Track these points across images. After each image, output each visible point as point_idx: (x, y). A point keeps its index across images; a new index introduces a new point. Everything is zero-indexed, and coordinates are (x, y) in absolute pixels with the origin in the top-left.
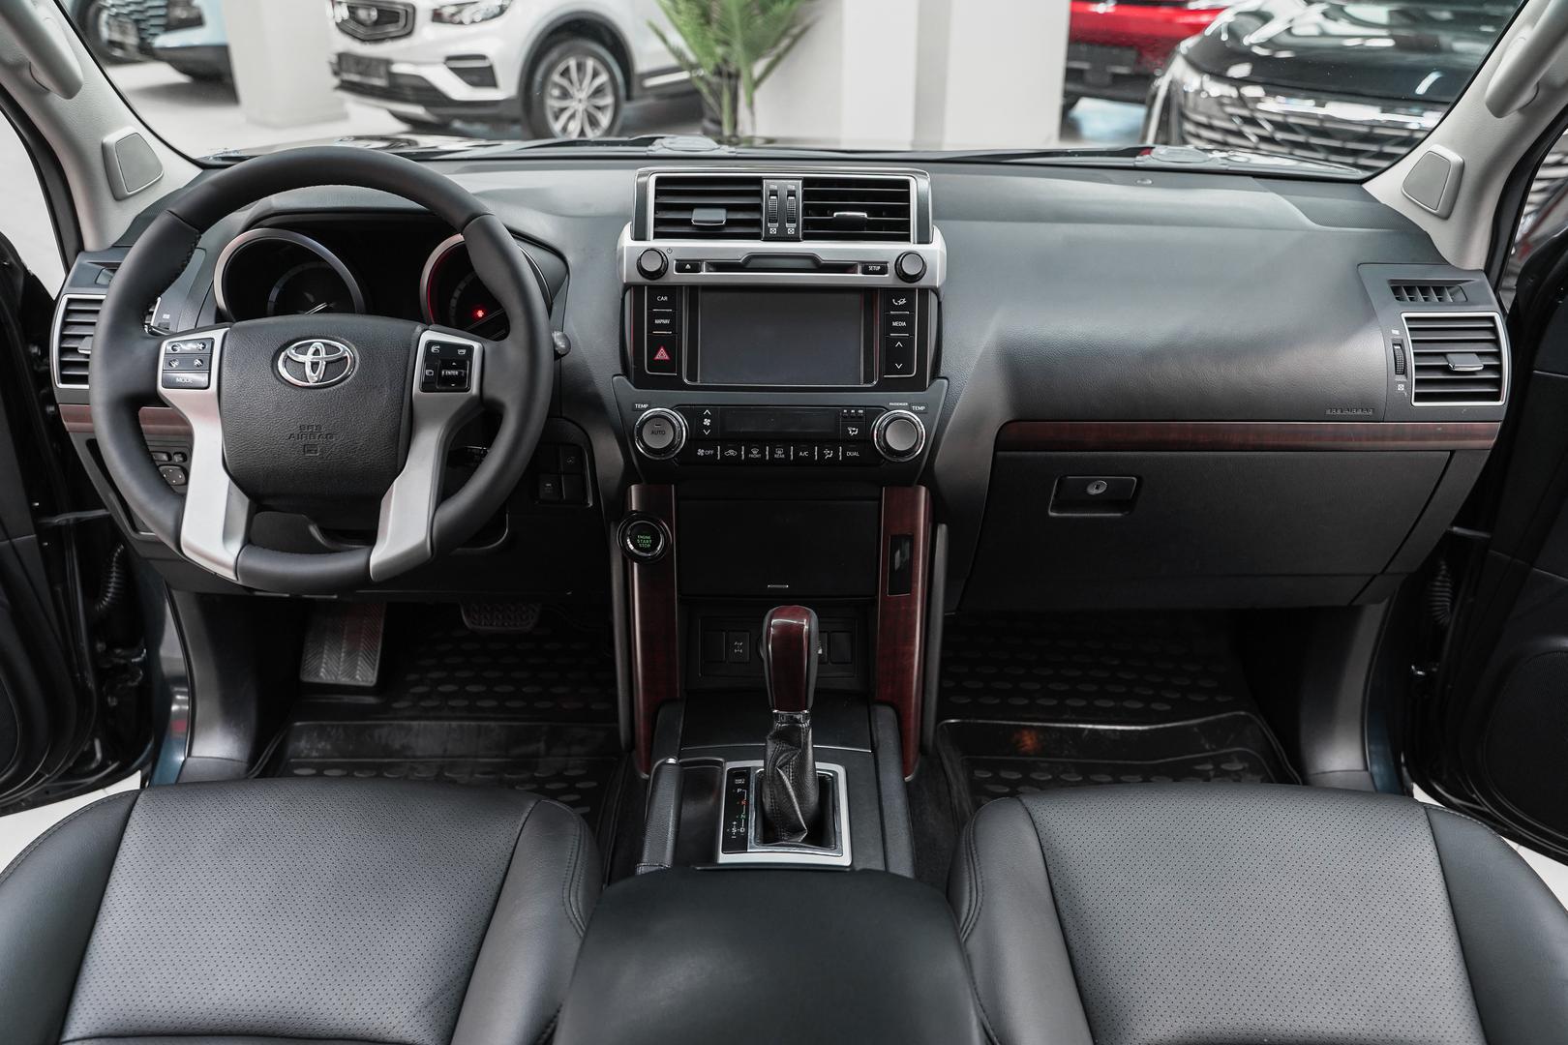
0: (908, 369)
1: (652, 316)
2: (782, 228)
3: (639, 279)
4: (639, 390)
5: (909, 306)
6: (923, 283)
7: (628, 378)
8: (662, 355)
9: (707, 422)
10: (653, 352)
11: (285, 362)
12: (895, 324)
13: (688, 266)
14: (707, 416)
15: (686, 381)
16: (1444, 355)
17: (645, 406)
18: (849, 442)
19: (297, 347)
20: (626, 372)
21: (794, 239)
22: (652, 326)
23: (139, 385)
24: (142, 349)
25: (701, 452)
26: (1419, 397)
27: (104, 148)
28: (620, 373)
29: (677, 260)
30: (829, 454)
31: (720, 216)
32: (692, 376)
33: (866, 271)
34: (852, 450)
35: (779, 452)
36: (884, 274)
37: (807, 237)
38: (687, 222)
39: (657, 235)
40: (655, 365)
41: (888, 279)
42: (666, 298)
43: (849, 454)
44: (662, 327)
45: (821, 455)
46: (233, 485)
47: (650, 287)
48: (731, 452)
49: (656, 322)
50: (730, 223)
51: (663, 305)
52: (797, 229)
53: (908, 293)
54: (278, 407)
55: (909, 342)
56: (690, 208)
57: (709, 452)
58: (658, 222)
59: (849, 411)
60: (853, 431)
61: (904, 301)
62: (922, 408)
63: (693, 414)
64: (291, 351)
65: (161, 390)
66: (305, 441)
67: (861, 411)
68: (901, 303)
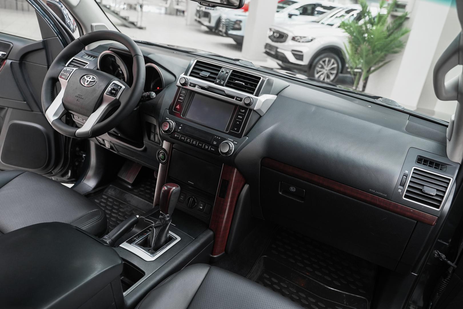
0: (238, 131)
1: (180, 96)
2: (220, 82)
3: (180, 85)
4: (169, 114)
5: (245, 113)
6: (251, 107)
7: (169, 111)
8: (178, 107)
9: (180, 128)
10: (176, 105)
11: (83, 79)
12: (239, 117)
13: (193, 85)
14: (181, 126)
15: (181, 116)
16: (423, 185)
17: (168, 119)
18: (213, 146)
19: (87, 76)
21: (222, 85)
22: (179, 99)
23: (55, 76)
24: (60, 68)
25: (176, 135)
26: (406, 196)
27: (92, 26)
28: (168, 109)
29: (191, 83)
30: (207, 147)
31: (208, 74)
32: (184, 115)
33: (236, 99)
34: (213, 148)
35: (195, 142)
36: (241, 101)
37: (227, 86)
38: (199, 74)
39: (190, 75)
40: (176, 109)
41: (241, 103)
42: (185, 92)
43: (212, 149)
44: (181, 99)
45: (205, 147)
46: (62, 104)
47: (182, 87)
48: (183, 138)
50: (209, 77)
51: (183, 94)
52: (224, 83)
53: (246, 109)
54: (76, 89)
55: (241, 123)
56: (202, 70)
57: (178, 136)
58: (192, 72)
59: (216, 137)
60: (215, 143)
61: (244, 111)
62: (236, 143)
63: (178, 124)
64: (85, 77)
65: (59, 78)
66: (78, 98)
67: (219, 138)
68: (243, 111)
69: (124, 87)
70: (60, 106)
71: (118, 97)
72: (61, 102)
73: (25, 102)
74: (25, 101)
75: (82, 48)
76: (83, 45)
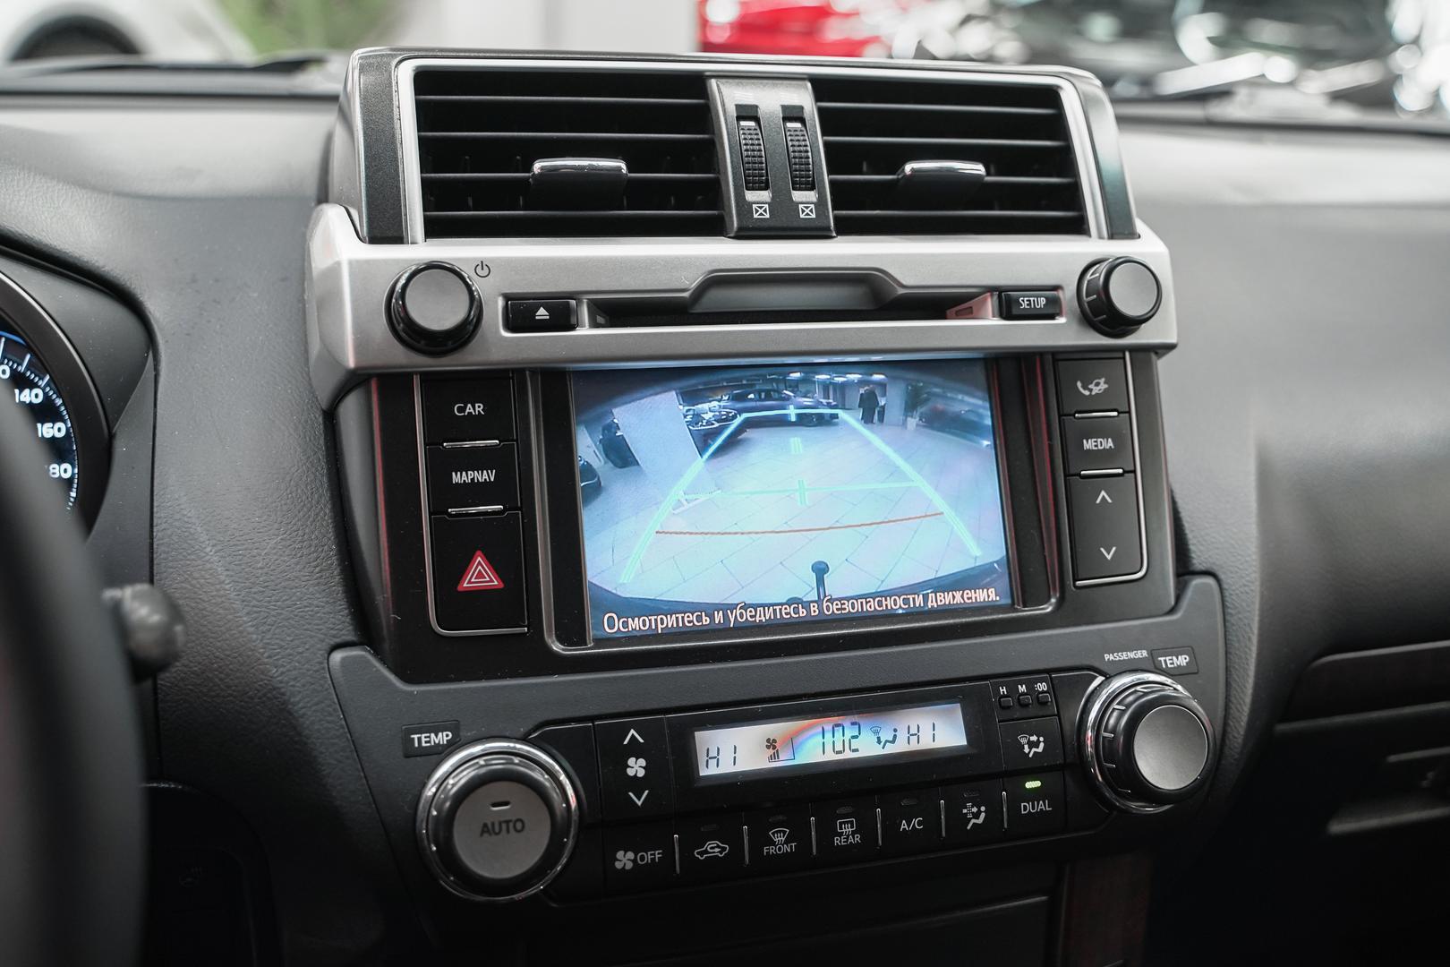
0: (1128, 559)
1: (442, 465)
2: (782, 204)
3: (398, 356)
4: (415, 689)
5: (1116, 397)
7: (377, 653)
8: (480, 575)
9: (636, 767)
10: (451, 569)
12: (1088, 445)
13: (542, 313)
14: (636, 751)
15: (557, 647)
17: (443, 738)
18: (1022, 776)
20: (366, 631)
21: (815, 232)
22: (444, 494)
25: (624, 859)
28: (351, 637)
29: (507, 297)
30: (976, 816)
32: (572, 629)
34: (1033, 798)
35: (847, 829)
36: (1055, 315)
38: (517, 191)
39: (435, 229)
40: (460, 607)
41: (1063, 332)
42: (479, 408)
43: (1027, 807)
44: (476, 493)
45: (958, 820)
47: (429, 379)
48: (713, 848)
49: (457, 478)
50: (643, 191)
51: (475, 427)
52: (820, 204)
53: (1110, 363)
57: (648, 857)
59: (1013, 690)
61: (1103, 386)
62: (1183, 660)
67: (1042, 687)
68: (1096, 390)
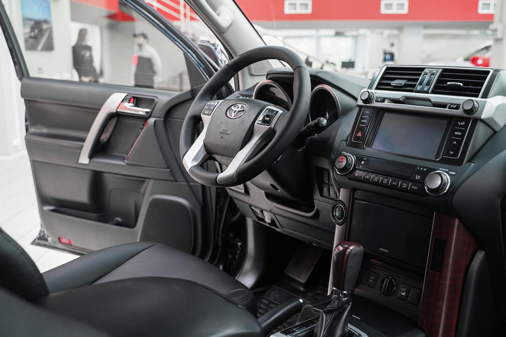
0: (455, 155)
1: (362, 119)
2: (423, 88)
4: (347, 147)
5: (466, 126)
6: (475, 115)
7: (346, 142)
8: (359, 134)
9: (363, 163)
10: (357, 133)
11: (230, 110)
12: (456, 133)
13: (379, 100)
14: (364, 161)
15: (365, 146)
17: (345, 153)
18: (415, 182)
19: (235, 106)
20: (347, 140)
21: (427, 92)
22: (360, 123)
23: (198, 113)
25: (357, 174)
28: (345, 140)
29: (377, 97)
30: (405, 186)
31: (403, 82)
32: (368, 145)
33: (450, 108)
34: (415, 186)
35: (385, 181)
36: (458, 109)
37: (433, 92)
38: (389, 85)
39: (377, 88)
40: (357, 138)
41: (458, 112)
42: (369, 112)
43: (413, 187)
44: (363, 123)
45: (402, 185)
48: (367, 177)
49: (362, 121)
50: (406, 85)
52: (429, 89)
53: (467, 120)
54: (221, 123)
55: (460, 143)
56: (394, 79)
57: (359, 175)
58: (379, 84)
59: (420, 168)
60: (418, 177)
61: (464, 123)
62: (454, 173)
63: (359, 159)
64: (233, 107)
65: (202, 115)
66: (222, 135)
67: (425, 169)
68: (462, 124)
69: (281, 112)
70: (201, 148)
71: (272, 126)
72: (202, 143)
73: (169, 170)
74: (168, 168)
75: (231, 75)
76: (233, 71)
